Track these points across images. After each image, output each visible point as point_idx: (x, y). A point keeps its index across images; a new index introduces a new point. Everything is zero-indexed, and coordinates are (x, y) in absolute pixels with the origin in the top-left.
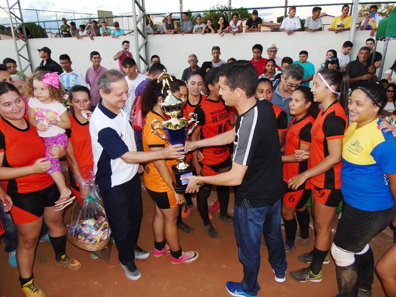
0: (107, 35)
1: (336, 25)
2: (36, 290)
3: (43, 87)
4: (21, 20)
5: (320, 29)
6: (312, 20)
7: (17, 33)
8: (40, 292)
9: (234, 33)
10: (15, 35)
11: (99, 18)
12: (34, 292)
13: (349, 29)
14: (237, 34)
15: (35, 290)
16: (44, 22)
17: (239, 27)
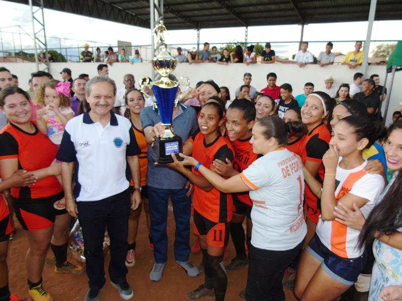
0: (125, 62)
1: (349, 60)
2: (45, 293)
3: (55, 95)
4: (45, 45)
5: (332, 63)
6: (325, 54)
7: (41, 58)
8: (49, 296)
9: (248, 64)
10: (38, 59)
11: (118, 47)
12: (43, 295)
13: (361, 64)
14: (251, 65)
15: (43, 293)
16: (66, 48)
17: (253, 59)
